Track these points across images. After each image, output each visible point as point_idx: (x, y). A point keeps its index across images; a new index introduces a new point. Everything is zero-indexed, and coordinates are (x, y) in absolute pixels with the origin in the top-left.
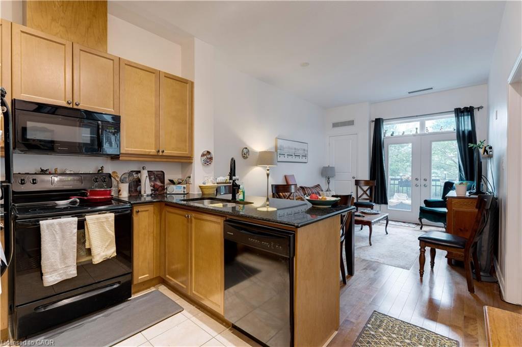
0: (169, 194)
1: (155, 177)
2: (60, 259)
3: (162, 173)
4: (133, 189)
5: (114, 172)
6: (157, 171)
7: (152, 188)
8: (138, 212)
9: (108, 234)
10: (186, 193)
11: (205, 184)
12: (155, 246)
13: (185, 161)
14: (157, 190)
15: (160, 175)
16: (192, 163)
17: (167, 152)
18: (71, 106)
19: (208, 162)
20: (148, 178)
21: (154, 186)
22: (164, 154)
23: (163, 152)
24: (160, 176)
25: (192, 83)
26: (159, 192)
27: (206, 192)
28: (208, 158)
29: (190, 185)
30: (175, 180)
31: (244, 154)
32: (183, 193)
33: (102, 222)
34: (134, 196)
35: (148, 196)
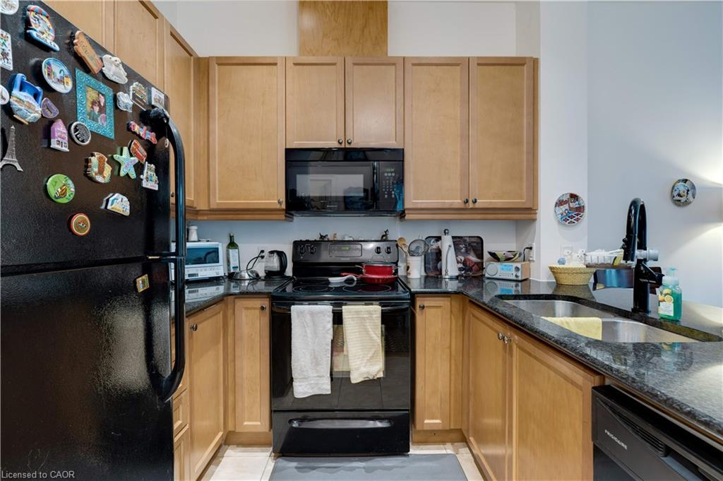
0: (488, 278)
1: (466, 248)
2: (312, 363)
3: (479, 241)
4: (431, 266)
5: (401, 239)
6: (470, 237)
7: (461, 265)
8: (423, 307)
9: (371, 338)
10: (520, 278)
11: (563, 264)
12: (453, 372)
13: (522, 216)
14: (471, 269)
15: (475, 244)
16: (534, 220)
17: (481, 203)
18: (343, 146)
19: (572, 217)
20: (452, 248)
21: (464, 263)
22: (477, 205)
23: (475, 202)
24: (476, 246)
25: (535, 62)
26: (473, 274)
27: (566, 280)
28: (572, 208)
29: (532, 264)
30: (500, 255)
31: (679, 195)
32: (514, 278)
33: (363, 318)
34: (432, 277)
35: (451, 279)
